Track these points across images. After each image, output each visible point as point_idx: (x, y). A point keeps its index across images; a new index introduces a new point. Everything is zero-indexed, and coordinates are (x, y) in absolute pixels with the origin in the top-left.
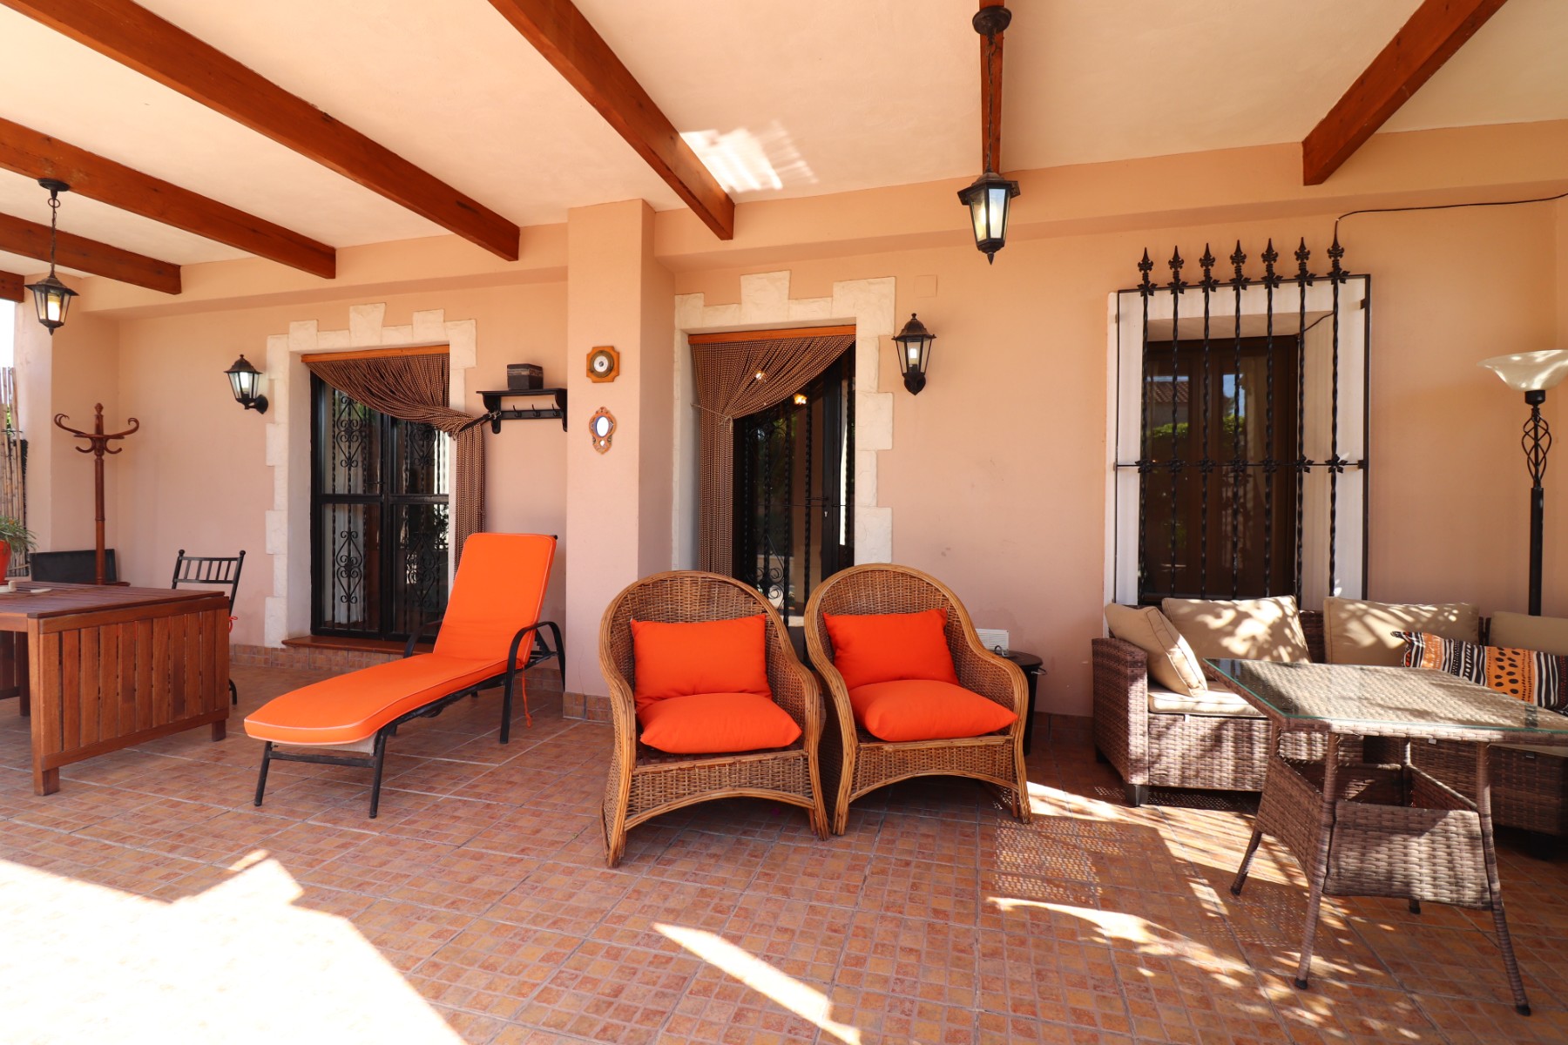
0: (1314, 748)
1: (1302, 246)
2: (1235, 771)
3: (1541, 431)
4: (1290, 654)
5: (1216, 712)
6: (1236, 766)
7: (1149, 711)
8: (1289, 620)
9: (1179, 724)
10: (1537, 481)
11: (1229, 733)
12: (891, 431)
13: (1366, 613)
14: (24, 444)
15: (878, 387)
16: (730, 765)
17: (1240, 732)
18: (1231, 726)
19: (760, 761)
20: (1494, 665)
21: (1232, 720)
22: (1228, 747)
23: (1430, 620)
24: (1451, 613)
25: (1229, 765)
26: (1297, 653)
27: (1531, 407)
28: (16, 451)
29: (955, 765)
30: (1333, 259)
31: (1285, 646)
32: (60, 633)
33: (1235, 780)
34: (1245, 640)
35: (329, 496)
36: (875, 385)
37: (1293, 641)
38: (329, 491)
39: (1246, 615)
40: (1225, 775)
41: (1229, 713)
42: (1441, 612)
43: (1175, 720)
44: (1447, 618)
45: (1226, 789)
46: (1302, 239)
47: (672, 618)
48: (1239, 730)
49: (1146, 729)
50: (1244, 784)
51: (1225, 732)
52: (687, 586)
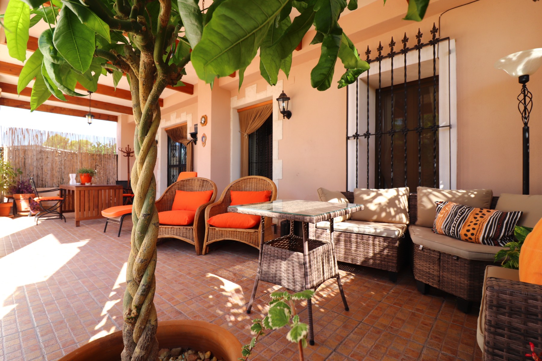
0: (376, 248)
1: (419, 32)
2: (345, 254)
3: (528, 100)
4: (395, 211)
5: (337, 229)
6: (345, 252)
7: (316, 227)
8: (400, 197)
9: (325, 233)
10: (526, 124)
11: (342, 238)
12: (282, 133)
13: (430, 193)
14: (117, 155)
15: (279, 118)
16: (171, 228)
17: (347, 238)
18: (343, 235)
19: (179, 228)
20: (472, 217)
21: (344, 233)
22: (342, 243)
23: (460, 197)
24: (472, 193)
25: (343, 251)
26: (399, 211)
27: (522, 85)
28: (116, 157)
29: (238, 238)
30: (433, 34)
31: (393, 208)
32: (85, 191)
33: (345, 258)
34: (376, 205)
35: (172, 165)
36: (277, 118)
37: (399, 206)
38: (172, 164)
39: (381, 195)
40: (341, 255)
41: (342, 230)
42: (467, 193)
43: (324, 232)
44: (469, 196)
45: (342, 261)
46: (419, 29)
47: (192, 190)
48: (346, 237)
49: (314, 234)
50: (348, 260)
51: (341, 238)
52: (196, 182)
